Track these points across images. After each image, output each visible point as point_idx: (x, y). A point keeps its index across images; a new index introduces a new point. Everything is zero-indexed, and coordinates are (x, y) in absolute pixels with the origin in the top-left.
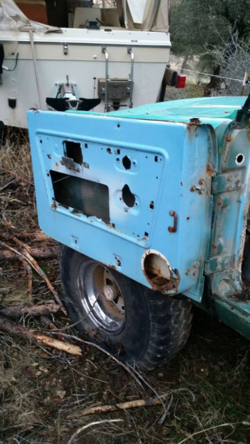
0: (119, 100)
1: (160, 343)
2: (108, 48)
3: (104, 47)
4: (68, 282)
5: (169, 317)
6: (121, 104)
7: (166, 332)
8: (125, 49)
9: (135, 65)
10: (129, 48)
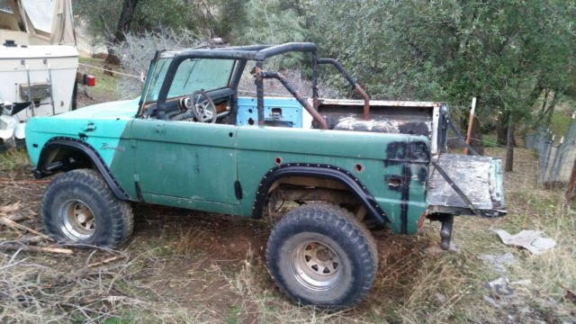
0: (40, 99)
1: (119, 228)
2: (26, 61)
3: (23, 61)
4: (51, 222)
5: (121, 214)
6: (42, 102)
7: (121, 222)
8: (42, 61)
9: (52, 72)
10: (45, 60)
